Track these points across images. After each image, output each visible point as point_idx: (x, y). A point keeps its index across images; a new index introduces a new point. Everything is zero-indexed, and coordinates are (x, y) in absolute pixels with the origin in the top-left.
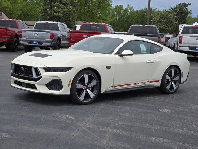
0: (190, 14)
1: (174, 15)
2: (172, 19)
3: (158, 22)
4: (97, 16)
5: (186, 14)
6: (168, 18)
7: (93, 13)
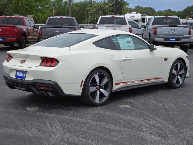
0: (128, 5)
1: (110, 6)
2: (109, 11)
3: (94, 14)
4: (35, 10)
5: (121, 5)
6: (104, 10)
7: (31, 6)
